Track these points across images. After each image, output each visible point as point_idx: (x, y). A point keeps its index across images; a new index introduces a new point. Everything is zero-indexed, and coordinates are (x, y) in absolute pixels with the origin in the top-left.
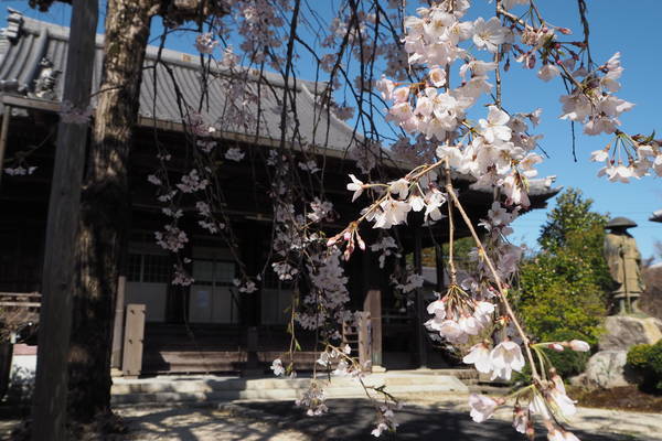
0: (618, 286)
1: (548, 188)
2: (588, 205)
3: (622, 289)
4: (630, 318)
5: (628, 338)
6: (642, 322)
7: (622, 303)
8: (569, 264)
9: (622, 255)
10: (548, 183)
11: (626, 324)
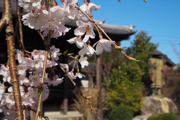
0: (152, 82)
1: (131, 31)
2: (149, 39)
3: (153, 84)
4: (156, 98)
5: (153, 107)
6: (161, 100)
7: (154, 90)
8: (133, 71)
9: (155, 68)
10: (131, 28)
11: (153, 101)
